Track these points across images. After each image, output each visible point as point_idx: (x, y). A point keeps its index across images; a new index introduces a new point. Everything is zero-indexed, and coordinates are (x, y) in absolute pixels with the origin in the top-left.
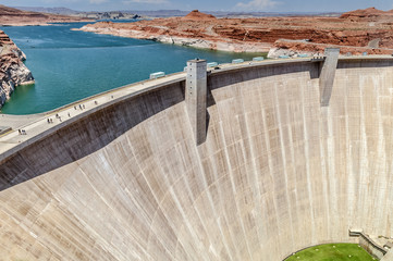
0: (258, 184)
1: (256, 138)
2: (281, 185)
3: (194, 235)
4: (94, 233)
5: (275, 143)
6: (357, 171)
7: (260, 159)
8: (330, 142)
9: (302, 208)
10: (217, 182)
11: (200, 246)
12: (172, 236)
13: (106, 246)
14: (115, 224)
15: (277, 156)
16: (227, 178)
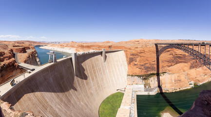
0: (92, 84)
1: (90, 72)
2: (98, 83)
3: (76, 100)
4: (48, 100)
5: (95, 73)
6: (114, 76)
7: (92, 78)
8: (107, 70)
9: (104, 88)
10: (81, 85)
11: (78, 103)
12: (69, 101)
13: (50, 104)
14: (53, 98)
15: (96, 76)
16: (84, 84)
